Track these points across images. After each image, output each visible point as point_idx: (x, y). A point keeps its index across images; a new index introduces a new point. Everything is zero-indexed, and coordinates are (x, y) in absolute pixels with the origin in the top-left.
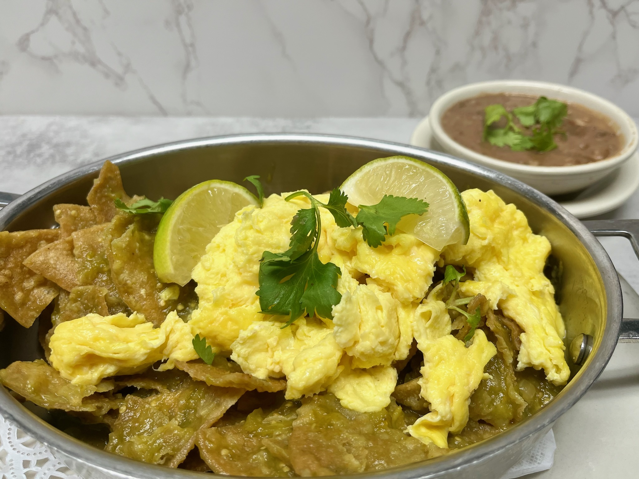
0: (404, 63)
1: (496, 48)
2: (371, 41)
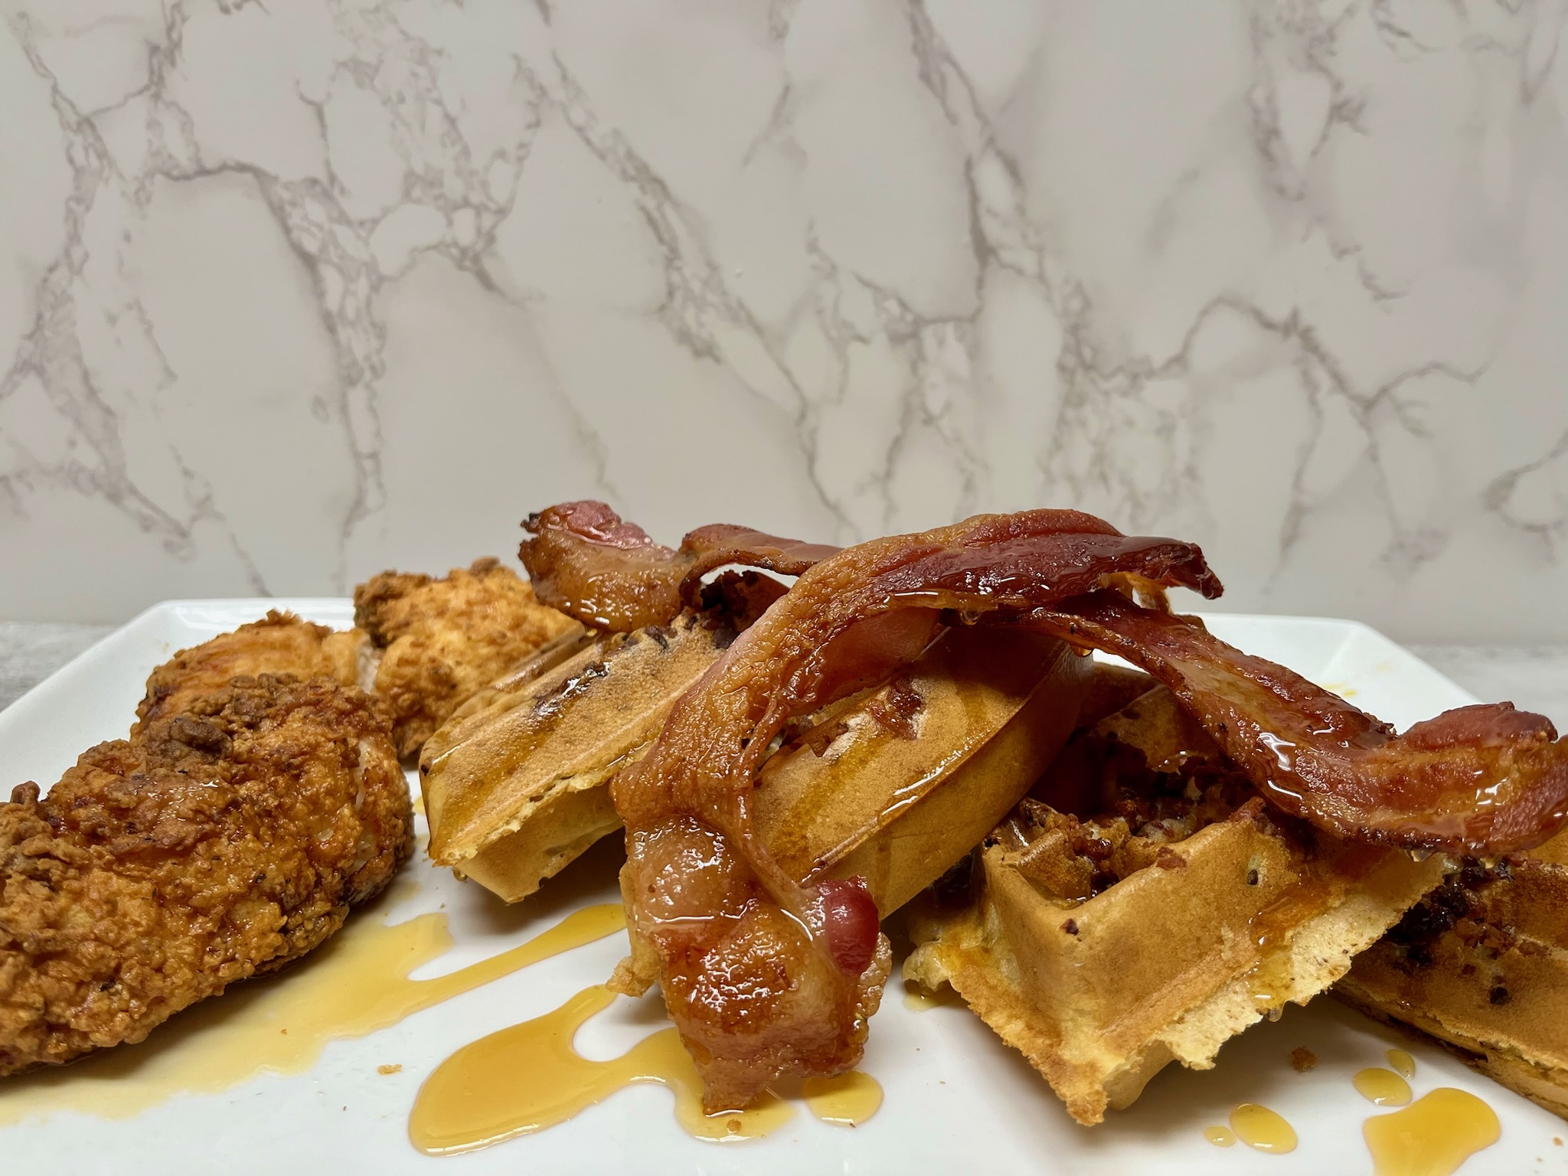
2: (811, 459)
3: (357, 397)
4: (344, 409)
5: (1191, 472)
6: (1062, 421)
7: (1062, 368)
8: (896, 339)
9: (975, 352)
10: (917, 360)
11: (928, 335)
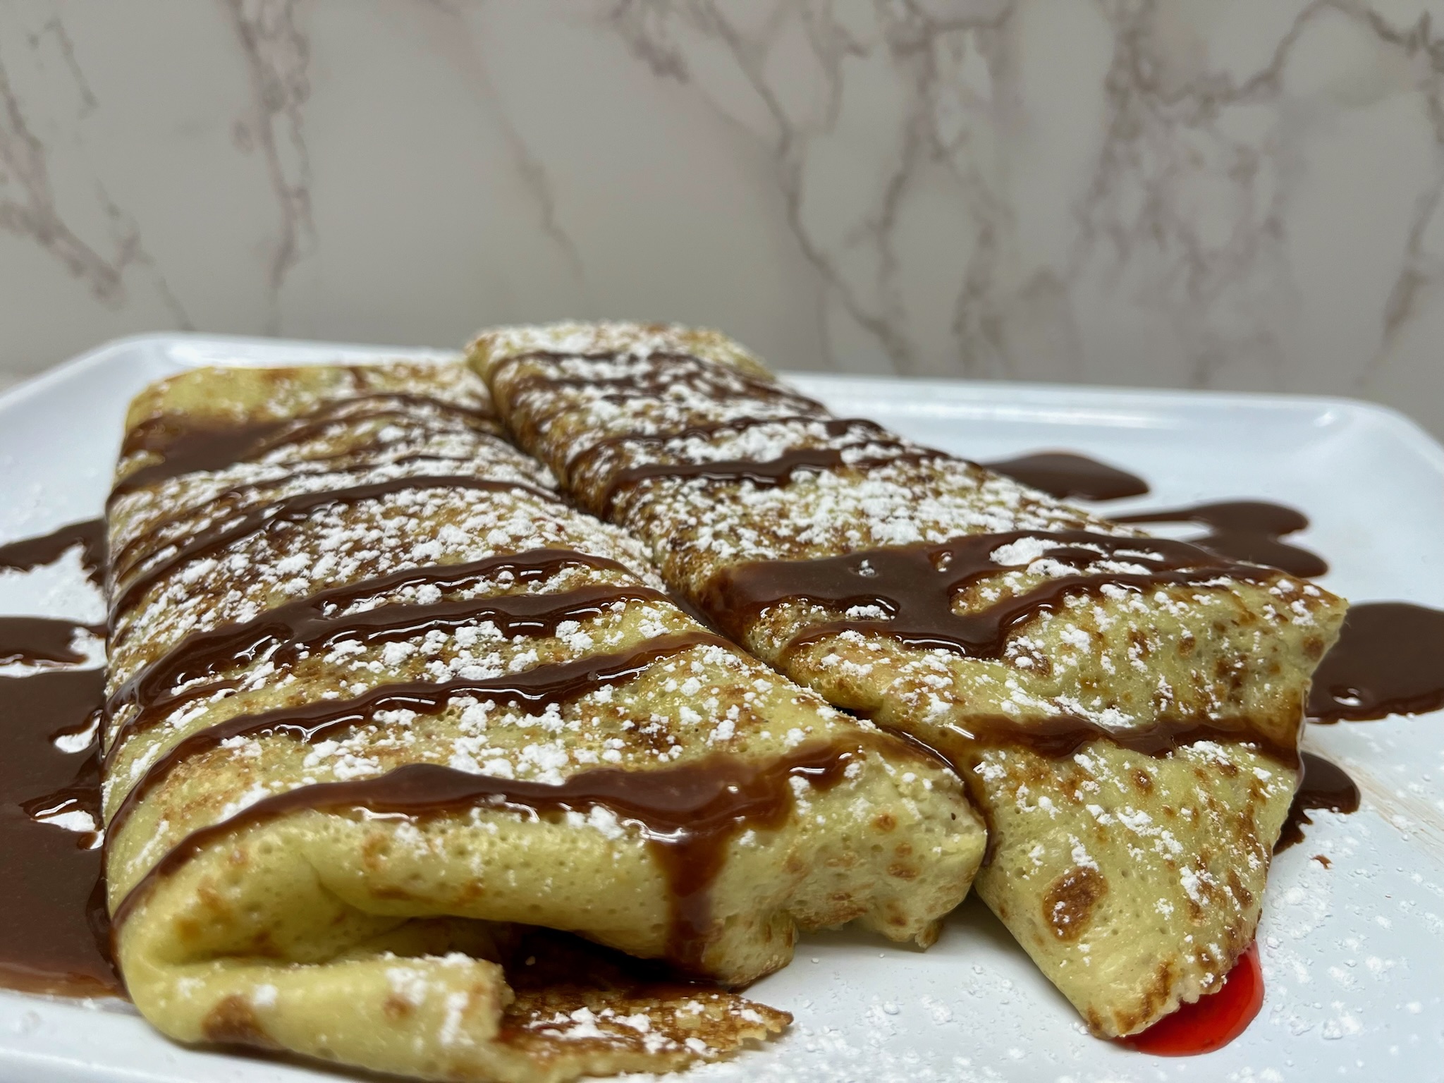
0: (889, 265)
1: (1157, 232)
2: (793, 200)
3: (281, 123)
4: (267, 137)
5: (1274, 227)
6: (1107, 158)
7: (1112, 87)
8: (902, 50)
9: (1002, 67)
10: (927, 79)
11: (942, 44)
